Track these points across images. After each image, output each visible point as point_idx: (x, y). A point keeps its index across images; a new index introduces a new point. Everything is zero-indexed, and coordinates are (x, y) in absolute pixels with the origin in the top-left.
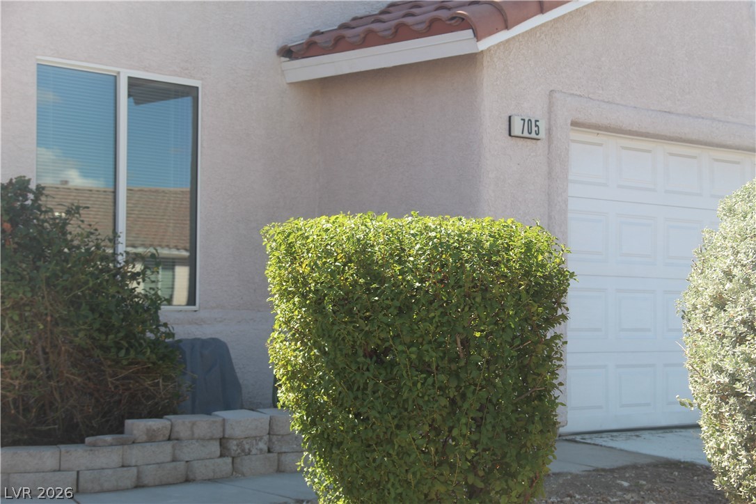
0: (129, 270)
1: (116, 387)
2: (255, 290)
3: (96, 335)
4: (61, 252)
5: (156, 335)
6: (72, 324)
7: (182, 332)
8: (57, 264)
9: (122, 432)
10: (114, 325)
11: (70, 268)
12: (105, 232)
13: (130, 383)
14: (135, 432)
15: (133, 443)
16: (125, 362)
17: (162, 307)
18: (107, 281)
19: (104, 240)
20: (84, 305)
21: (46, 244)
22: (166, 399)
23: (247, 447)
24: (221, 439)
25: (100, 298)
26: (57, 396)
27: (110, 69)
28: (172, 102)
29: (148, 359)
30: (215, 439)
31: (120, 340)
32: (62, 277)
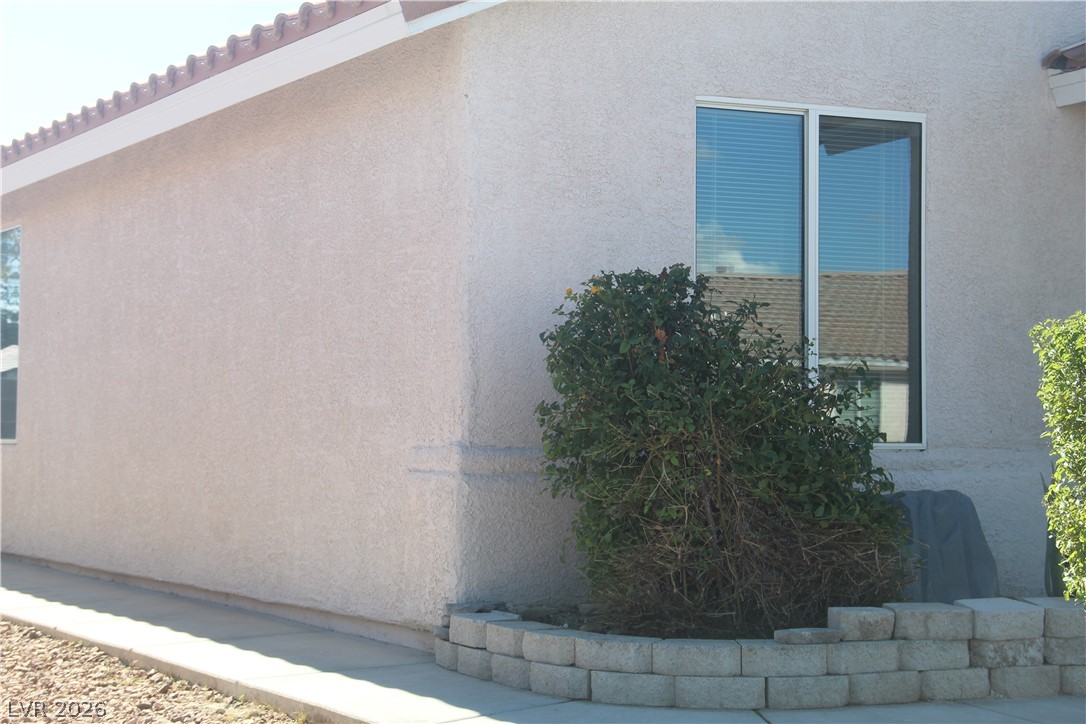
0: (826, 392)
1: (813, 560)
2: (1011, 420)
3: (782, 484)
4: (731, 367)
5: (867, 486)
6: (750, 469)
7: (905, 480)
8: (727, 386)
9: (824, 625)
10: (807, 471)
11: (744, 390)
12: (791, 338)
13: (832, 555)
14: (843, 625)
15: (841, 640)
16: (824, 525)
17: (874, 445)
18: (796, 408)
19: (791, 350)
20: (765, 441)
21: (713, 358)
22: (885, 578)
23: (1010, 654)
24: (969, 640)
25: (787, 432)
26: (733, 570)
27: (795, 106)
28: (883, 147)
29: (858, 520)
30: (961, 640)
31: (818, 492)
32: (734, 404)
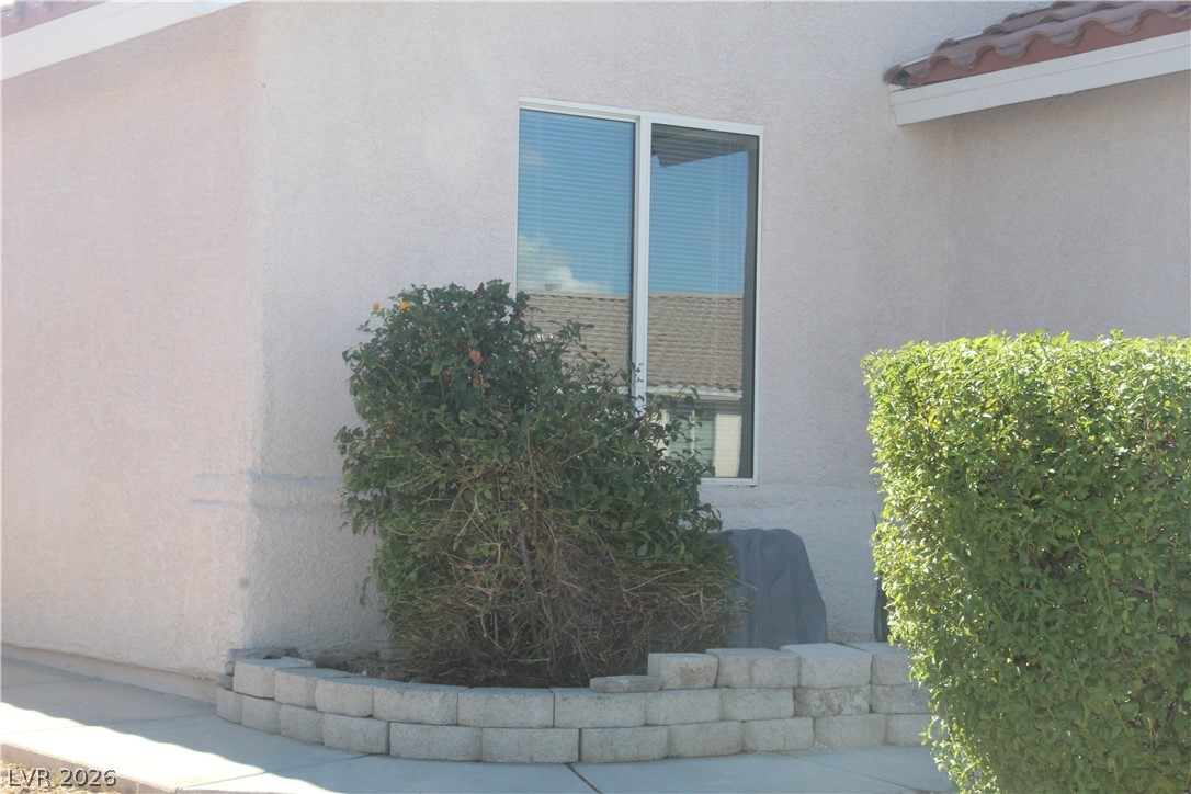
0: (653, 422)
1: (635, 602)
2: (845, 455)
3: (604, 521)
4: (552, 393)
5: (694, 523)
6: (569, 504)
7: (734, 518)
8: (547, 413)
9: (644, 672)
10: (630, 506)
11: (565, 418)
12: (617, 363)
13: (655, 597)
14: (664, 672)
15: (661, 689)
16: (647, 564)
17: (702, 479)
18: (620, 438)
19: (616, 376)
20: (585, 474)
21: (532, 382)
22: (709, 623)
23: (836, 702)
24: (794, 688)
25: (610, 464)
26: (548, 613)
27: (625, 113)
28: (718, 161)
29: (682, 560)
30: (786, 688)
31: (641, 529)
32: (554, 433)
